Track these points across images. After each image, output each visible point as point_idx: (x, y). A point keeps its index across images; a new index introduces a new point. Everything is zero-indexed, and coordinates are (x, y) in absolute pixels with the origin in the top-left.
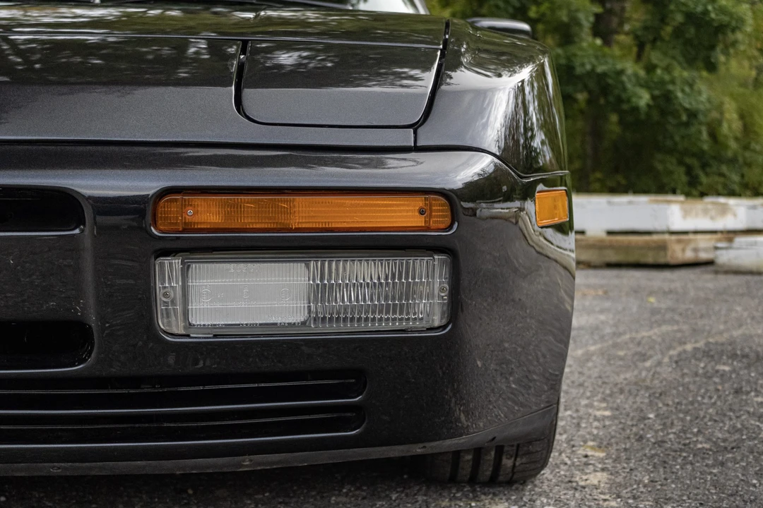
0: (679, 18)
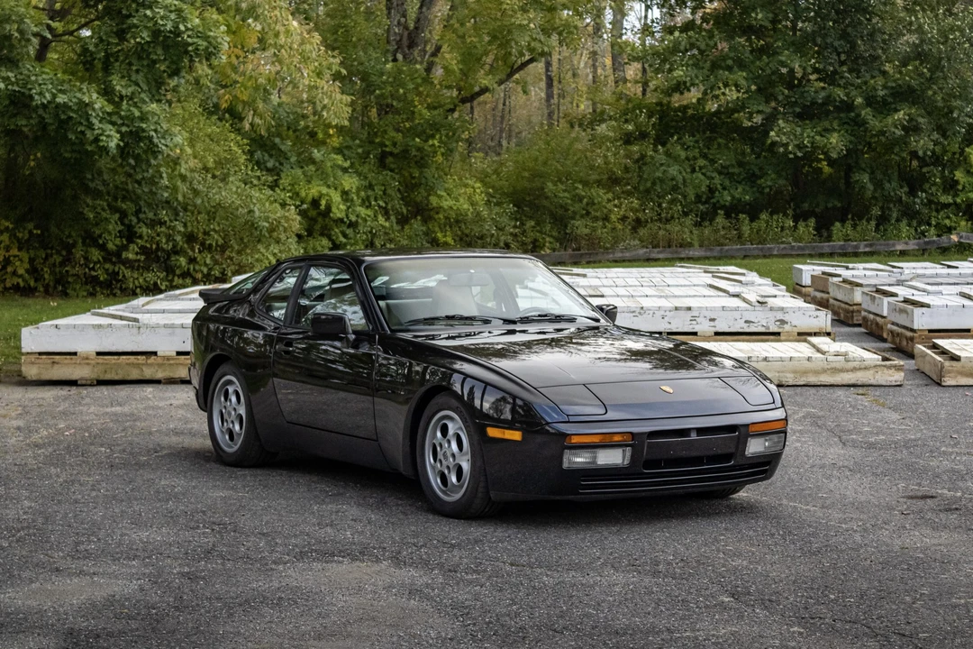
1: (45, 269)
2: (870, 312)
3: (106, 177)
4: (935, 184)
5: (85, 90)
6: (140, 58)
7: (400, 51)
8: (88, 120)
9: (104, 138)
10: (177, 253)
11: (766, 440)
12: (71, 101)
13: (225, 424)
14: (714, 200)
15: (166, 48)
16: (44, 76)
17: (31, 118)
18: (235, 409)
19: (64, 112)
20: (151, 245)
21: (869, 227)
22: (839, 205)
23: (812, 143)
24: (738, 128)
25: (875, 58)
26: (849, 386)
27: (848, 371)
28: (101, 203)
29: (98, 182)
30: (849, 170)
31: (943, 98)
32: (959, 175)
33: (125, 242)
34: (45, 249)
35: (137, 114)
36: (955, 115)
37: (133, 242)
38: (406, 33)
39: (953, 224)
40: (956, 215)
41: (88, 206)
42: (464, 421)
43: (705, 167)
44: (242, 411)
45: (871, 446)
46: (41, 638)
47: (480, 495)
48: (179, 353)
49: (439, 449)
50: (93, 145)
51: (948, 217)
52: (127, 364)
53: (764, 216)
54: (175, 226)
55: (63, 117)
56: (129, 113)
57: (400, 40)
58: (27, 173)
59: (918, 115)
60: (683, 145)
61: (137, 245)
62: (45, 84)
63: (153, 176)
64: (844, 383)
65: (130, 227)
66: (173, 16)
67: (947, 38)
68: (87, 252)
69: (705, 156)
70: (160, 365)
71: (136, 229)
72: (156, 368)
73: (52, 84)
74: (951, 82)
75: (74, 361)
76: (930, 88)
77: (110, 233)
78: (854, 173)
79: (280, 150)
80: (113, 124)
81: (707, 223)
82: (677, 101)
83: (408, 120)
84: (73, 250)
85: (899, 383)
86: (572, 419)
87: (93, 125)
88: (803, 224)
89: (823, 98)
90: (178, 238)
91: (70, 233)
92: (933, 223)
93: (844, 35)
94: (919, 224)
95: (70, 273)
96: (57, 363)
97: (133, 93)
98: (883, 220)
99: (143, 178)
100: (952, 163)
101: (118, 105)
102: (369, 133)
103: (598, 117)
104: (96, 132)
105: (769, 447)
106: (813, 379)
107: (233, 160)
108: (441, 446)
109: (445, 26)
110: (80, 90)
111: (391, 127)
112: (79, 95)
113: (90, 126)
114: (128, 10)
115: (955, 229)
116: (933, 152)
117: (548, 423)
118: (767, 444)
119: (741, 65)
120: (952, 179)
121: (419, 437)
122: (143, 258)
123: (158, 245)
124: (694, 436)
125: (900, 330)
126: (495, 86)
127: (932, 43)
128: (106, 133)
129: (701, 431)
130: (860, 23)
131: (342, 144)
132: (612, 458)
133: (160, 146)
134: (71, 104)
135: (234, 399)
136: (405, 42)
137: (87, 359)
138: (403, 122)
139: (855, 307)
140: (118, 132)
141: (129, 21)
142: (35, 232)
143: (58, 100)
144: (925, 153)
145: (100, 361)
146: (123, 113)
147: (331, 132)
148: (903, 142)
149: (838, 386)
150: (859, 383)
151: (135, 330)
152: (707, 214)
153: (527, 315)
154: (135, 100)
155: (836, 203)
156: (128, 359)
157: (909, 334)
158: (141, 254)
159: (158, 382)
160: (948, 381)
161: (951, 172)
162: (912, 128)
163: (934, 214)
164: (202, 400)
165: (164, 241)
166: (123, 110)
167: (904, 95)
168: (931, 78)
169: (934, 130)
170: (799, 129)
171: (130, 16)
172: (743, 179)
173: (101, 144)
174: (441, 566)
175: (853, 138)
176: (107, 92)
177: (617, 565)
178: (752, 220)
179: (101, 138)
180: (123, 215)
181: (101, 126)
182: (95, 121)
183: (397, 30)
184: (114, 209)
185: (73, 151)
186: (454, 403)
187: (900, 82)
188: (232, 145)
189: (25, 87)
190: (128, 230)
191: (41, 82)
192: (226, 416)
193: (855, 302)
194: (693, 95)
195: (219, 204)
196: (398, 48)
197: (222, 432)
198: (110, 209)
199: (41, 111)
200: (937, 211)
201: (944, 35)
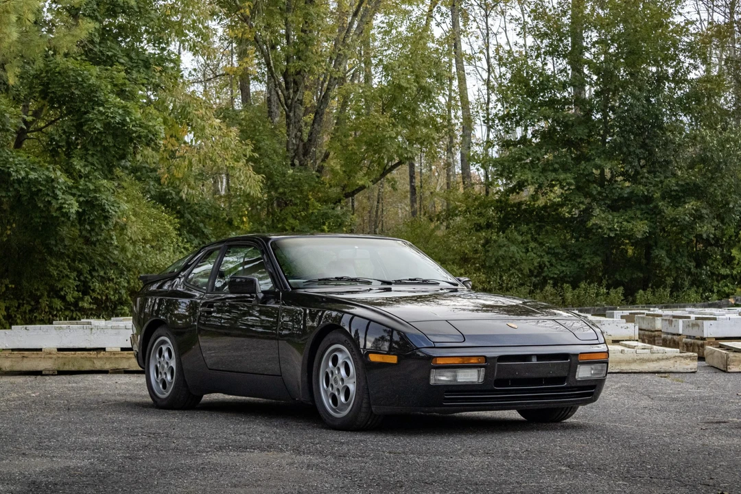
1: (18, 316)
2: (668, 334)
3: (67, 243)
4: (716, 260)
5: (51, 169)
6: (95, 145)
7: (297, 157)
8: (53, 192)
9: (66, 206)
10: (122, 303)
11: (592, 369)
12: (40, 177)
13: (160, 376)
14: (544, 274)
15: (115, 136)
16: (19, 158)
17: (10, 191)
18: (167, 363)
19: (34, 186)
20: (102, 297)
21: (665, 293)
22: (642, 275)
23: (621, 228)
24: (561, 219)
25: (668, 163)
26: (654, 373)
27: (653, 361)
28: (63, 263)
29: (61, 247)
30: (649, 249)
31: (721, 193)
32: (734, 252)
33: (81, 296)
34: (18, 300)
35: (92, 187)
36: (731, 206)
37: (88, 294)
38: (301, 144)
39: (731, 291)
40: (733, 284)
41: (52, 265)
42: (351, 352)
43: (535, 248)
44: (173, 364)
45: (674, 400)
46: (10, 486)
47: (363, 410)
48: (123, 349)
49: (330, 376)
50: (58, 212)
51: (727, 286)
52: (81, 358)
53: (583, 285)
54: (120, 282)
55: (34, 189)
56: (85, 187)
57: (298, 149)
58: (5, 239)
59: (703, 208)
60: (519, 231)
61: (91, 297)
62: (21, 164)
63: (105, 239)
64: (650, 370)
65: (85, 283)
66: (120, 111)
67: (724, 147)
68: (51, 302)
69: (535, 240)
70: (108, 359)
71: (90, 284)
72: (105, 360)
73: (25, 164)
74: (727, 180)
75: (39, 356)
76: (711, 186)
77: (69, 287)
78: (654, 250)
79: (203, 232)
80: (74, 195)
81: (538, 291)
82: (514, 198)
83: (304, 210)
84: (40, 301)
85: (693, 370)
86: (437, 345)
87: (58, 196)
88: (614, 291)
89: (628, 193)
90: (123, 291)
91: (38, 287)
92: (715, 290)
93: (644, 146)
94: (704, 291)
95: (38, 318)
96: (26, 357)
97: (89, 172)
98: (676, 288)
99: (98, 240)
100: (729, 244)
101: (76, 182)
102: (273, 221)
103: (450, 213)
104: (60, 201)
105: (594, 374)
106: (625, 368)
107: (167, 235)
108: (332, 373)
109: (332, 138)
110: (48, 169)
111: (291, 216)
112: (47, 173)
113: (55, 197)
114: (85, 108)
115: (733, 294)
116: (715, 235)
117: (418, 348)
118: (592, 372)
119: (565, 168)
120: (730, 256)
121: (314, 369)
122: (95, 307)
123: (107, 296)
124: (534, 361)
125: (693, 341)
126: (371, 184)
127: (713, 150)
128: (68, 202)
129: (540, 357)
130: (657, 136)
131: (252, 228)
132: (469, 376)
133: (110, 211)
134: (40, 179)
135: (166, 355)
136: (301, 150)
137: (50, 354)
138: (300, 212)
139: (656, 333)
140: (77, 202)
141: (86, 116)
142: (10, 286)
143: (30, 176)
144: (708, 236)
145: (61, 356)
146: (80, 187)
147: (245, 220)
148: (691, 226)
149: (645, 373)
150: (662, 370)
151: (89, 331)
152: (538, 284)
153: (400, 279)
154: (90, 177)
155: (639, 274)
156: (82, 354)
157: (700, 342)
158: (93, 304)
159: (105, 372)
160: (733, 368)
161: (729, 250)
162: (698, 217)
163: (715, 283)
164: (141, 361)
165: (112, 293)
166: (80, 185)
167: (692, 191)
168: (712, 178)
169: (714, 219)
170: (610, 217)
171: (87, 112)
172: (567, 257)
173: (64, 210)
174: (332, 454)
175: (652, 224)
176: (69, 171)
177: (474, 453)
178: (574, 289)
179: (64, 206)
180: (80, 273)
181: (63, 196)
182: (58, 193)
183: (294, 141)
184: (72, 269)
185: (42, 217)
186: (343, 337)
187: (688, 181)
188: (165, 223)
189: (4, 167)
190: (84, 286)
191: (16, 162)
192: (160, 370)
193: (657, 329)
194: (526, 194)
195: (155, 266)
196: (296, 155)
197: (157, 382)
198: (70, 269)
199: (16, 186)
200: (718, 281)
201: (722, 144)
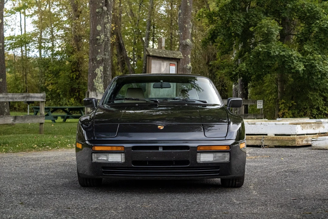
0: (316, 29)
5: (292, 51)
12: (286, 54)
19: (283, 58)
34: (297, 110)
35: (312, 58)
50: (294, 70)
56: (309, 58)
73: (280, 48)
80: (303, 62)
86: (98, 139)
87: (294, 62)
97: (312, 51)
113: (293, 63)
117: (87, 140)
124: (161, 150)
128: (298, 65)
132: (115, 158)
140: (304, 65)
142: (294, 104)
143: (281, 54)
181: (297, 63)
189: (269, 50)
191: (275, 48)
